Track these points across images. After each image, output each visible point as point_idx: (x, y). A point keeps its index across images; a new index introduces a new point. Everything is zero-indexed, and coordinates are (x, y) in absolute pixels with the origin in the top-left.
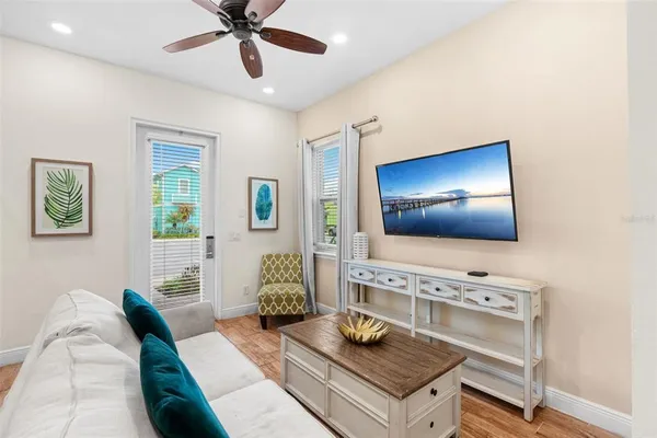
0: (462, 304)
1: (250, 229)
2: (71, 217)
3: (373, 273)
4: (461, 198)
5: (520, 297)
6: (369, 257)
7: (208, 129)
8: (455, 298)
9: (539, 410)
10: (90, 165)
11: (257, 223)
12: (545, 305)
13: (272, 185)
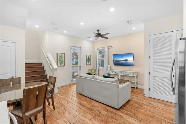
0: (127, 75)
1: (86, 65)
2: (62, 63)
3: (112, 72)
4: (127, 60)
5: (135, 73)
6: (111, 69)
7: (79, 46)
8: (126, 74)
9: (137, 88)
10: (64, 54)
11: (87, 64)
12: (138, 75)
13: (90, 56)
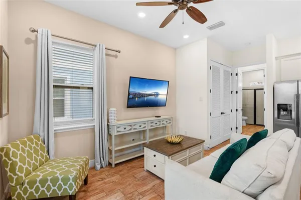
0: (161, 126)
3: (131, 126)
5: (171, 120)
8: (159, 123)
